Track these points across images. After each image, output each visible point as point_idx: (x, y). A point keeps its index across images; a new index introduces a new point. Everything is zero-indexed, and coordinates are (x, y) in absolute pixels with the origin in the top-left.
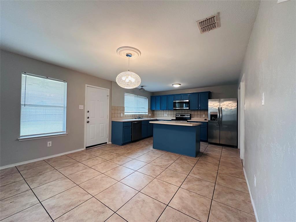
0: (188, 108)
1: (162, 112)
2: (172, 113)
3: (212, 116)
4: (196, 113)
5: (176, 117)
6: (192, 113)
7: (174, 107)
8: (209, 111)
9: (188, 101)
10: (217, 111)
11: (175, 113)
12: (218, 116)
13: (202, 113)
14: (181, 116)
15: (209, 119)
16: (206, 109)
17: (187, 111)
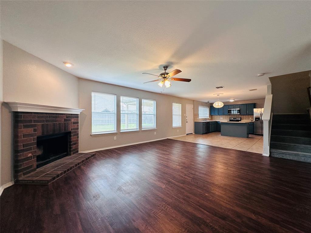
0: (239, 114)
1: (219, 117)
2: (227, 117)
3: (256, 118)
4: (245, 117)
5: (230, 120)
6: (242, 117)
7: (229, 113)
8: (254, 116)
9: (239, 109)
10: (260, 116)
11: (229, 117)
12: (260, 118)
13: (249, 116)
14: (233, 119)
15: (254, 120)
16: (252, 114)
17: (238, 115)
